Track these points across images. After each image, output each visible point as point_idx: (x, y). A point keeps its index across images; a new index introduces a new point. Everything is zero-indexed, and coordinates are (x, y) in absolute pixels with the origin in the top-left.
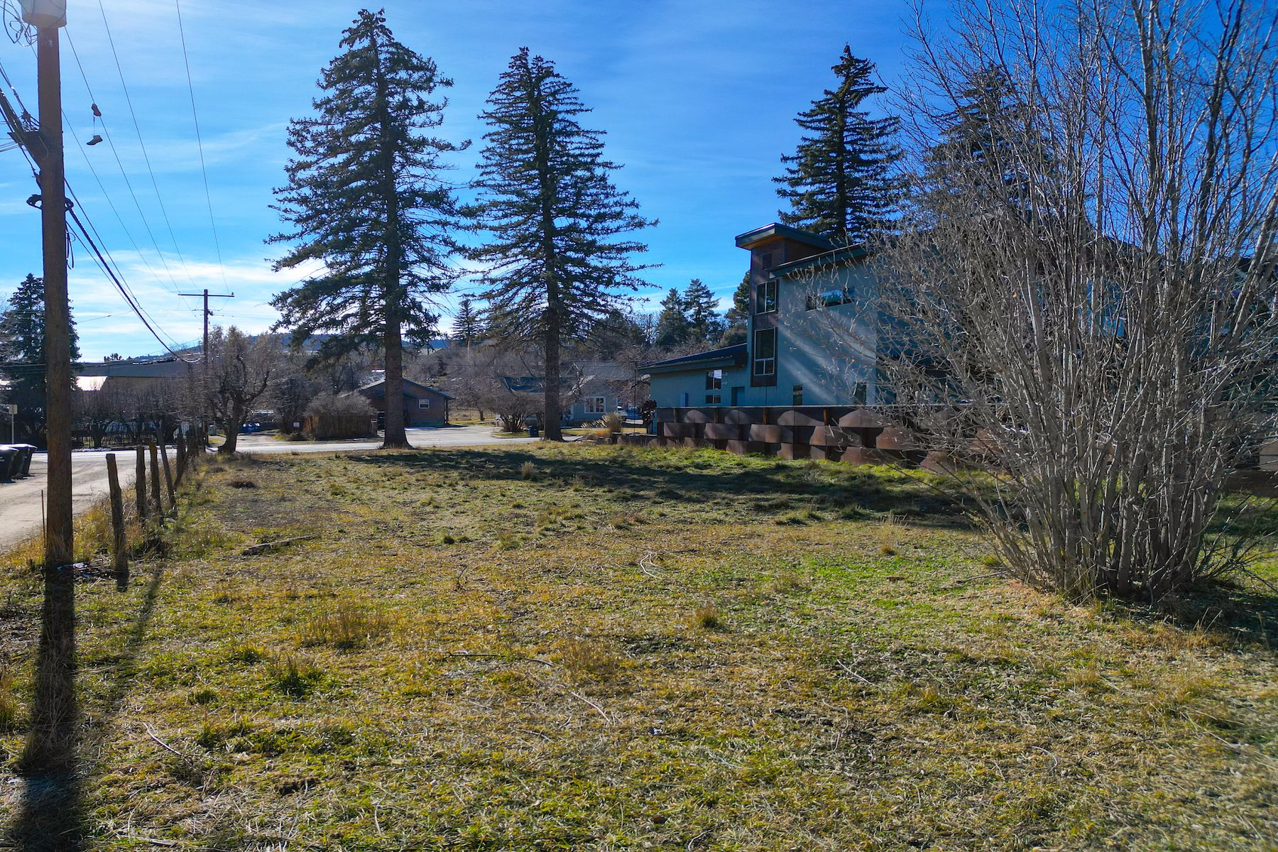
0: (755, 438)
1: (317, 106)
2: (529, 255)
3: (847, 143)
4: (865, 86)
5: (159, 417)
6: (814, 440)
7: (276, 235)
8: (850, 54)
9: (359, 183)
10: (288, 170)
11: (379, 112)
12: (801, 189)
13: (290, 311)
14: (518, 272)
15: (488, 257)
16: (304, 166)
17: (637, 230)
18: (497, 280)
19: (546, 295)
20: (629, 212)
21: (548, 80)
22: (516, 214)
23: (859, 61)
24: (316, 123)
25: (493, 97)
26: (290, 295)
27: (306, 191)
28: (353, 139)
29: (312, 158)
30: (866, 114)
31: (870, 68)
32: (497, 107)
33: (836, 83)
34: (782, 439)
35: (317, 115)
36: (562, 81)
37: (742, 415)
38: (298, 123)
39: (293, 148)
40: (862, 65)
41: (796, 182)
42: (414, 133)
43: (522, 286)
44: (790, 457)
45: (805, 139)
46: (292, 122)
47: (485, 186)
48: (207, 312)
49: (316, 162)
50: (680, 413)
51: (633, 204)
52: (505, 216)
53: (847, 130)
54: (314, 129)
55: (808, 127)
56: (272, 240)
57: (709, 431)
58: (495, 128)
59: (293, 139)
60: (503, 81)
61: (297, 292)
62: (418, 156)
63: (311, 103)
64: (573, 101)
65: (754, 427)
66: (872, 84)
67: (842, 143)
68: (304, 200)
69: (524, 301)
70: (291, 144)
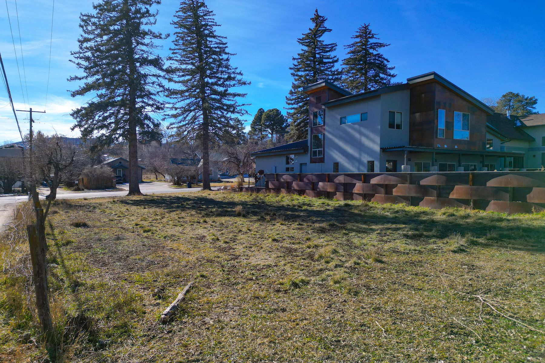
0: (321, 189)
1: (95, 7)
2: (194, 96)
3: (317, 53)
4: (323, 29)
5: (5, 179)
6: (356, 190)
7: (73, 76)
8: (317, 13)
9: (116, 52)
10: (79, 41)
11: (125, 14)
12: (300, 73)
13: (82, 119)
14: (188, 105)
15: (175, 96)
16: (87, 40)
17: (243, 85)
18: (178, 108)
19: (202, 116)
20: (239, 77)
21: (202, 8)
22: (188, 75)
23: (321, 17)
24: (93, 17)
25: (177, 14)
26: (81, 110)
27: (89, 54)
28: (112, 28)
29: (91, 36)
30: (323, 41)
31: (325, 20)
32: (179, 19)
33: (313, 25)
34: (337, 189)
35: (94, 12)
36: (207, 10)
37: (314, 177)
38: (84, 16)
39: (82, 29)
40: (322, 19)
41: (298, 70)
42: (143, 27)
43: (191, 111)
44: (342, 199)
45: (302, 50)
46: (82, 15)
47: (173, 60)
48: (32, 121)
49: (94, 38)
50: (278, 176)
51: (240, 74)
52: (183, 76)
53: (317, 48)
54: (93, 20)
55: (303, 45)
56: (72, 79)
57: (295, 185)
58: (179, 30)
59: (82, 23)
60: (182, 6)
61: (85, 108)
62: (143, 41)
63: (92, 6)
64: (212, 20)
65: (321, 184)
66: (326, 28)
67: (315, 54)
68: (87, 59)
69: (191, 119)
70: (81, 26)
